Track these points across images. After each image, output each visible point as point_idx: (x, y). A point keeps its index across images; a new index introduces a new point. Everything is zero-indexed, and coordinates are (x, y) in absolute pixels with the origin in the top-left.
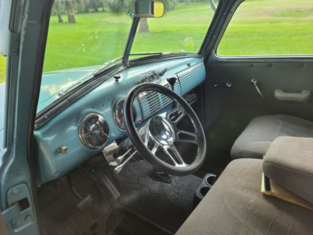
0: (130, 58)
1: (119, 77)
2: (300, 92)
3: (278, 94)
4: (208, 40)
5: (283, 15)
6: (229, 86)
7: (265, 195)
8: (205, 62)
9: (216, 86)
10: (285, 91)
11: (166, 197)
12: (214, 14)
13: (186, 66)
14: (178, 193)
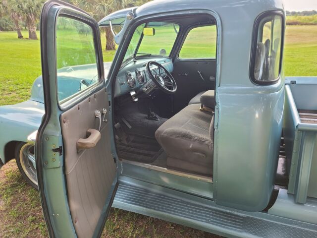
1: (136, 62)
6: (186, 75)
7: (201, 110)
9: (179, 75)
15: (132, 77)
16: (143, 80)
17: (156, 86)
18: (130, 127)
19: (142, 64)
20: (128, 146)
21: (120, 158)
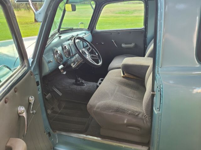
0: (61, 30)
1: (61, 37)
2: (131, 44)
3: (123, 45)
4: (92, 23)
5: (120, 13)
6: (103, 43)
7: (123, 77)
8: (91, 33)
9: (97, 44)
10: (126, 44)
11: (84, 91)
12: (93, 12)
13: (84, 34)
14: (89, 88)
15: (59, 52)
16: (69, 54)
17: (82, 60)
18: (60, 94)
19: (67, 38)
20: (61, 113)
21: (54, 130)
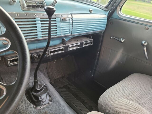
9: (112, 38)
